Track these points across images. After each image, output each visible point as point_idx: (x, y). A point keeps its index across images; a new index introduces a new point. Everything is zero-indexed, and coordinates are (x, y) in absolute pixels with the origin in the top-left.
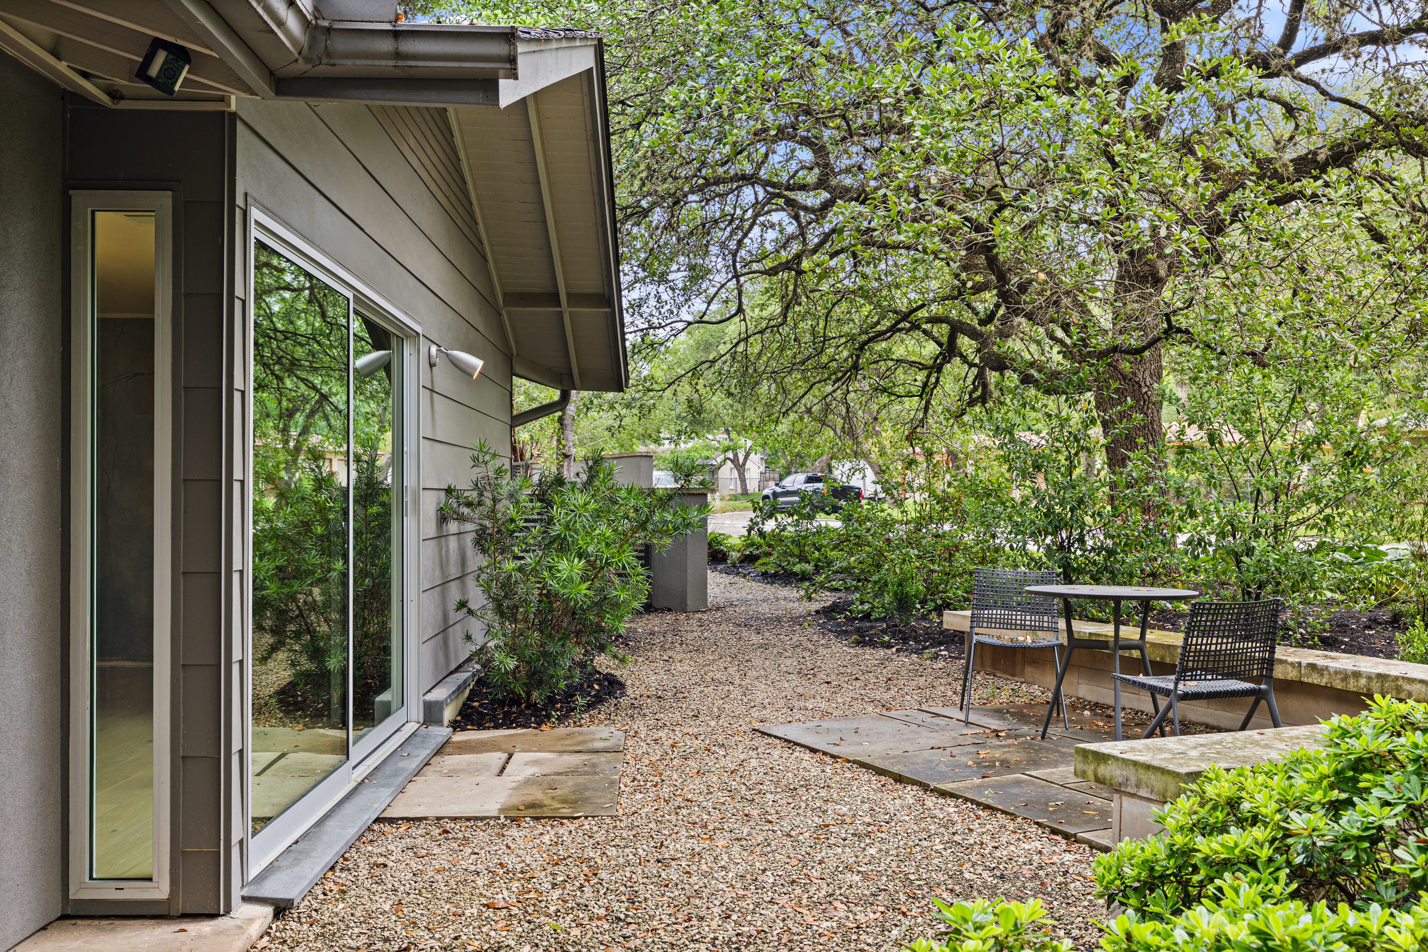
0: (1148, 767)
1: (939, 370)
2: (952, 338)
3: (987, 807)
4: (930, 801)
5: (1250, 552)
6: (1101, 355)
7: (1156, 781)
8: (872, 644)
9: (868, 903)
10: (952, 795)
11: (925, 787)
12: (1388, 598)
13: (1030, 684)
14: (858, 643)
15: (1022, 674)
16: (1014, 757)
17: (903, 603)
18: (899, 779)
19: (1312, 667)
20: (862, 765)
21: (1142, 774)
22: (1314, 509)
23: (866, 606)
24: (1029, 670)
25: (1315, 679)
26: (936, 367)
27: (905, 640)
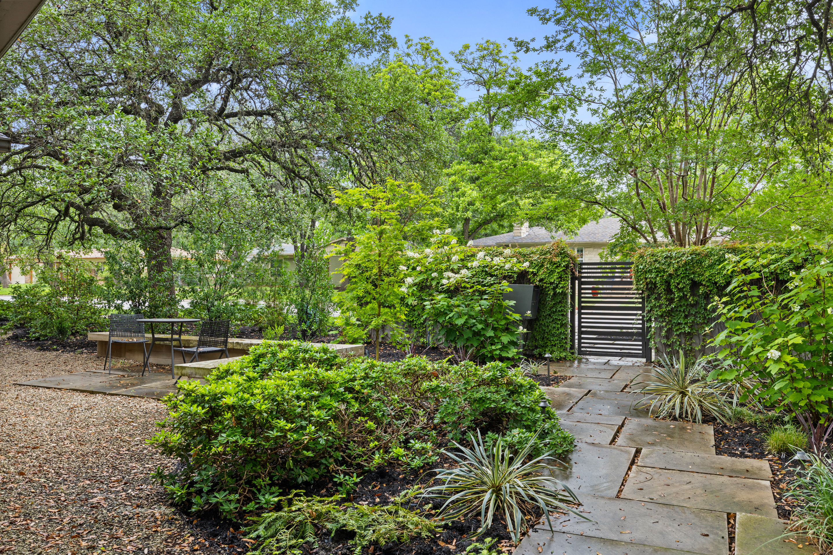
0: (199, 368)
1: (57, 223)
2: (67, 209)
3: (131, 396)
4: (109, 397)
5: (213, 305)
6: (154, 229)
7: (201, 372)
8: (48, 349)
9: (103, 424)
10: (116, 395)
11: (105, 394)
12: (257, 322)
13: (128, 359)
14: (40, 350)
15: (124, 356)
16: (135, 382)
17: (62, 331)
18: (92, 393)
19: (237, 343)
20: (74, 390)
21: (197, 371)
22: (235, 290)
23: (37, 335)
24: (127, 354)
25: (238, 347)
26: (56, 221)
27: (64, 347)
